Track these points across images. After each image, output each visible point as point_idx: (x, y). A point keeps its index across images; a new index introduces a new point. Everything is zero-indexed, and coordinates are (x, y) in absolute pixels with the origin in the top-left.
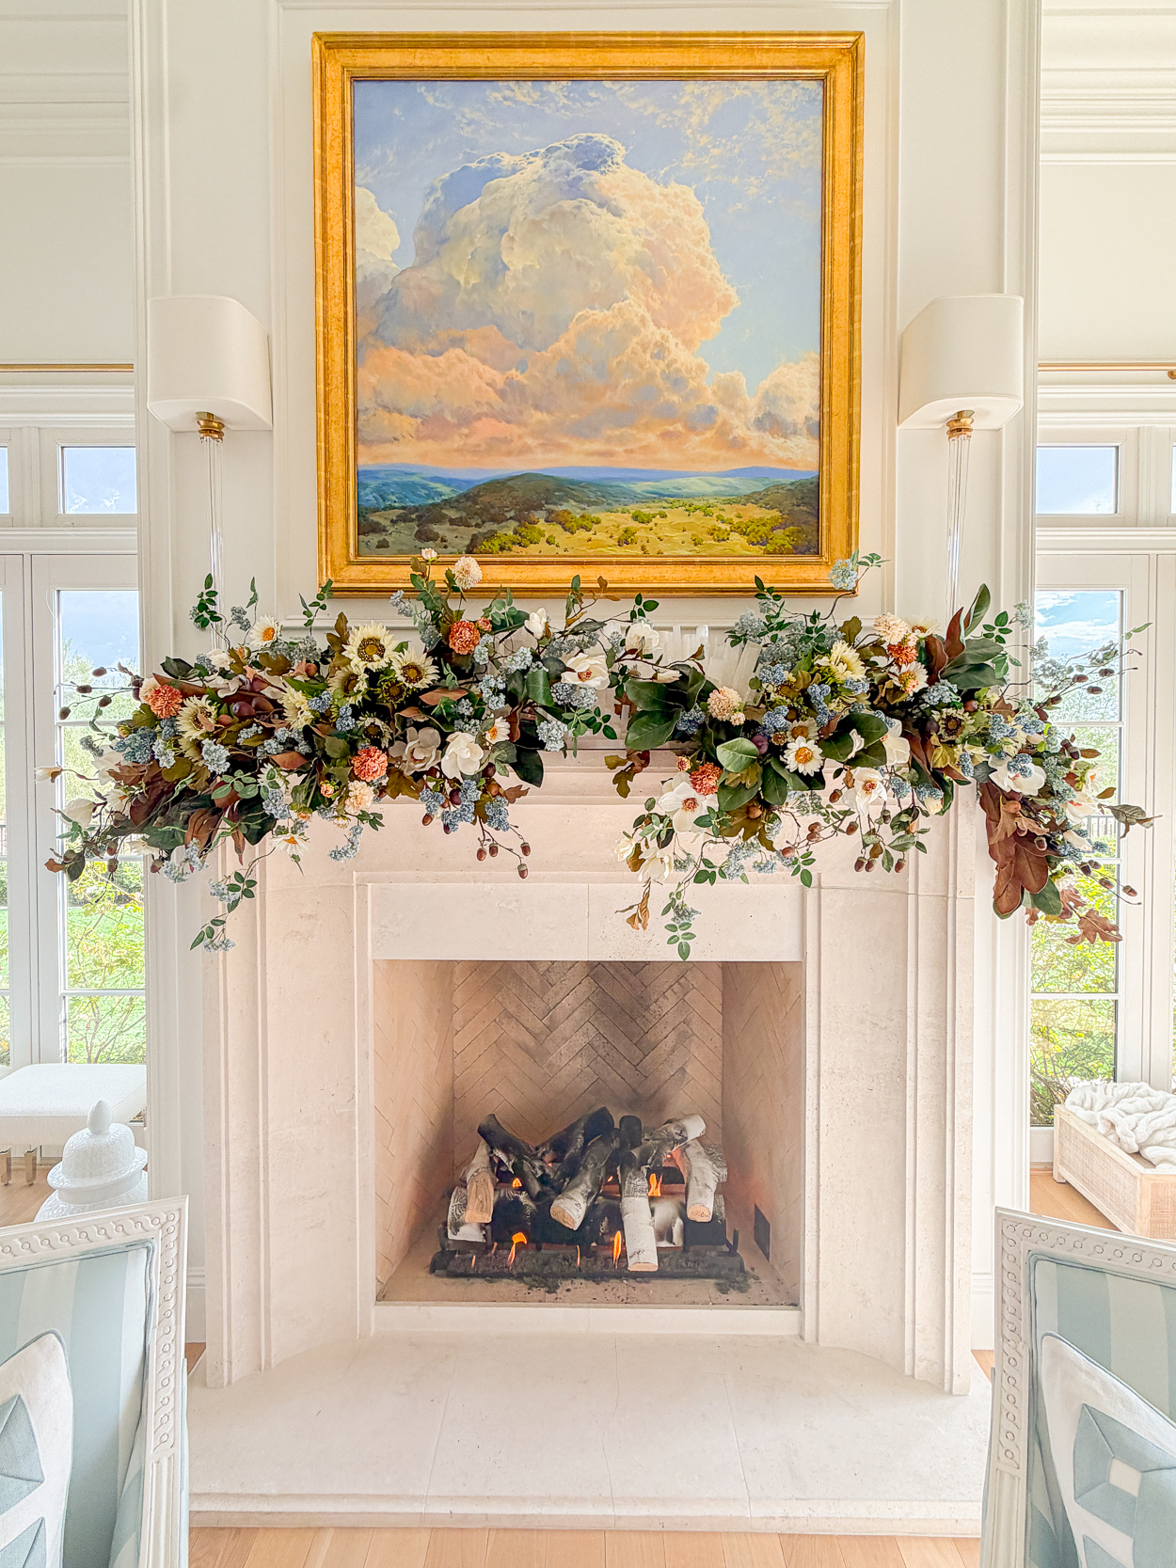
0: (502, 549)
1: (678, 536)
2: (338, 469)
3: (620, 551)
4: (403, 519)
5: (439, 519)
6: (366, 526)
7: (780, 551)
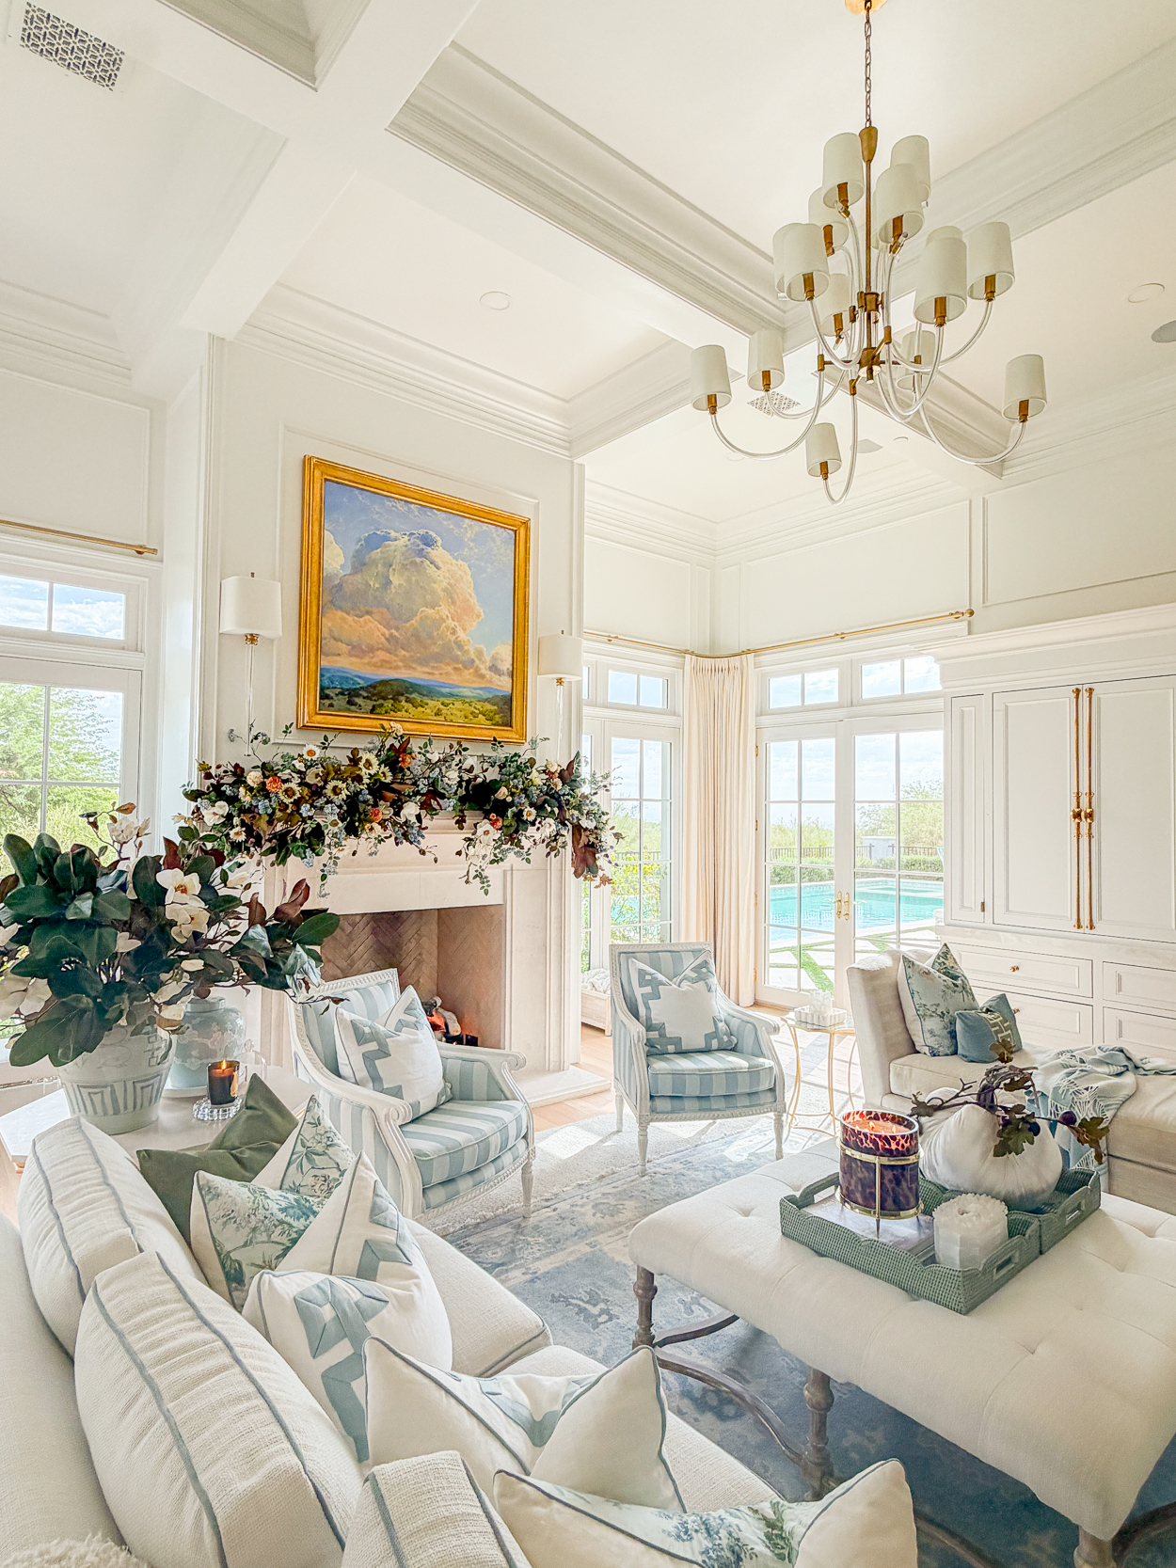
0: (386, 712)
1: (458, 713)
2: (313, 667)
3: (435, 718)
4: (342, 694)
5: (358, 696)
6: (324, 696)
7: (497, 724)
